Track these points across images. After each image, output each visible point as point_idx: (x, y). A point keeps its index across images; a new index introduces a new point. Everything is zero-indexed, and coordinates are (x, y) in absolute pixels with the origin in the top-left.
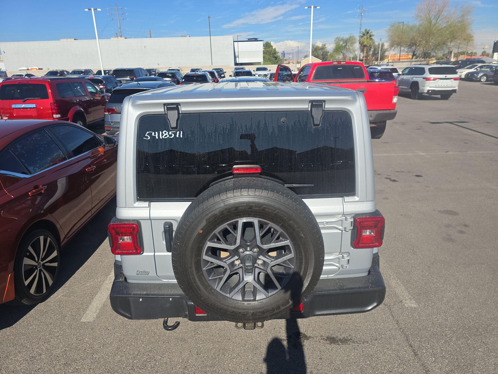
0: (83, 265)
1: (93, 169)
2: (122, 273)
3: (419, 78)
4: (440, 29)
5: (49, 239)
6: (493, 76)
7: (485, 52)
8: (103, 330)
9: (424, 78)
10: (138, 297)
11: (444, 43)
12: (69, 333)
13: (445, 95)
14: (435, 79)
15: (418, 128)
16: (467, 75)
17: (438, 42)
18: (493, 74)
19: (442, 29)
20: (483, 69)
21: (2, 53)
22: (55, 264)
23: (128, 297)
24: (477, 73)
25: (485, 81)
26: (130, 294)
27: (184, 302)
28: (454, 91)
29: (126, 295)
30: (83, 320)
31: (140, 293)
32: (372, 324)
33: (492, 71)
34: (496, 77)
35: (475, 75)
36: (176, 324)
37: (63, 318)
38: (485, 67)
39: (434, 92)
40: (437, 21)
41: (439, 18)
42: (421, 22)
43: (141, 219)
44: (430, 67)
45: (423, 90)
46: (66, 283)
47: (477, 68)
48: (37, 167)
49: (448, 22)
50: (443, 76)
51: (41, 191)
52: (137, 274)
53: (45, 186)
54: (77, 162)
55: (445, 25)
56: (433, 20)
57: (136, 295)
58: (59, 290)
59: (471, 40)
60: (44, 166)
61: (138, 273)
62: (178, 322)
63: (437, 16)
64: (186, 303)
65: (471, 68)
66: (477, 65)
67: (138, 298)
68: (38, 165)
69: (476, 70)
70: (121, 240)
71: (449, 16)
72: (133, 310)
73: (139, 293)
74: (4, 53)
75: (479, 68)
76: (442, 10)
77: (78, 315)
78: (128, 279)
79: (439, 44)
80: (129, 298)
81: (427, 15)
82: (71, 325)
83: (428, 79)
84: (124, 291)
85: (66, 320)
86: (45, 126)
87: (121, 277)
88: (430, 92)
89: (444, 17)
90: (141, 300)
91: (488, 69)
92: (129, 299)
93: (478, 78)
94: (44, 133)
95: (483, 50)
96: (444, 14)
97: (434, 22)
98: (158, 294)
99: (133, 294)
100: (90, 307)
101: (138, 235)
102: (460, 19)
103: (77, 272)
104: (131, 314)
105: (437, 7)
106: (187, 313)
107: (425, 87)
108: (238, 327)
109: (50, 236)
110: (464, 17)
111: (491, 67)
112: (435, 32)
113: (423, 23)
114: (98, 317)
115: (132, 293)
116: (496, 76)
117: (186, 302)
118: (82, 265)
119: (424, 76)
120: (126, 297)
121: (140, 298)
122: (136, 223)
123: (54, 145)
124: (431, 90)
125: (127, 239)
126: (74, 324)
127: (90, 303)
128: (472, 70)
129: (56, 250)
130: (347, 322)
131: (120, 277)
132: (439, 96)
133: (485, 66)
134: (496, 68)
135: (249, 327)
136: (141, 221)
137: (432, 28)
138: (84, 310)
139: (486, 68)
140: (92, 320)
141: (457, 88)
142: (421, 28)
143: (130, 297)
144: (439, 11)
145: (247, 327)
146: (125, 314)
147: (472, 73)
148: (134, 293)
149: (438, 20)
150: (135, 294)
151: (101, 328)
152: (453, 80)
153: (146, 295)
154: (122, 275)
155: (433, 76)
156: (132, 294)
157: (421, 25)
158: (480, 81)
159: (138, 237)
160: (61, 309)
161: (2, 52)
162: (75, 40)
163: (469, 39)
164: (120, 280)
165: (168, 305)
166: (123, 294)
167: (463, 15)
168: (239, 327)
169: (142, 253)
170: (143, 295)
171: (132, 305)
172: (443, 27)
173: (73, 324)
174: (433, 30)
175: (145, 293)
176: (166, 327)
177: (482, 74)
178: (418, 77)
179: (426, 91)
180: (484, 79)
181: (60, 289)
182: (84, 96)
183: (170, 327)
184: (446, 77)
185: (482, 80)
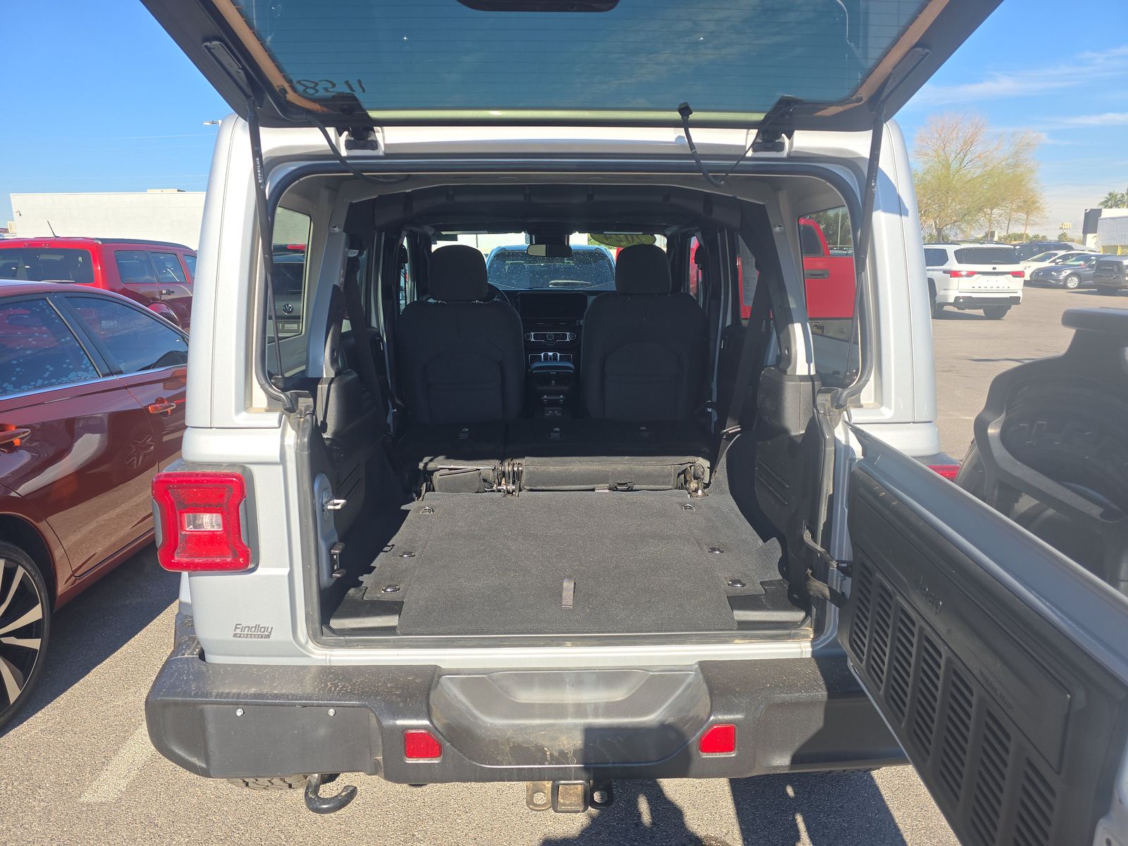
0: (116, 653)
1: (169, 410)
2: (194, 639)
3: (935, 272)
4: (970, 181)
5: (20, 572)
6: (1095, 276)
7: (1065, 236)
8: (139, 825)
9: (945, 272)
10: (231, 703)
11: (980, 209)
12: (39, 835)
13: (995, 309)
14: (971, 274)
15: (946, 370)
16: (1036, 273)
17: (966, 207)
18: (1092, 272)
19: (973, 179)
20: (1069, 262)
21: (16, 216)
22: (35, 644)
23: (202, 703)
24: (1058, 270)
25: (1077, 288)
26: (206, 695)
27: (373, 721)
28: (1015, 300)
29: (196, 695)
30: (87, 797)
31: (239, 691)
32: (914, 814)
33: (1091, 266)
34: (1100, 276)
35: (1053, 273)
36: (343, 794)
37: (30, 792)
38: (1074, 258)
39: (971, 302)
40: (960, 165)
41: (967, 157)
42: (927, 166)
43: (255, 460)
44: (957, 247)
45: (945, 297)
46: (58, 699)
47: (1055, 260)
48: (10, 382)
49: (985, 165)
50: (988, 268)
51: (11, 440)
52: (235, 635)
53: (27, 430)
54: (126, 387)
55: (979, 172)
56: (954, 162)
57: (225, 698)
58: (36, 715)
59: (1035, 209)
60: (32, 383)
61: (238, 631)
62: (351, 789)
63: (962, 153)
64: (379, 722)
65: (1042, 260)
66: (1056, 254)
67: (231, 706)
68: (14, 379)
69: (1053, 264)
70: (191, 527)
71: (987, 153)
72: (213, 745)
73: (234, 691)
74: (20, 215)
75: (1061, 260)
76: (970, 140)
77: (75, 783)
78: (209, 654)
79: (968, 212)
80: (205, 706)
81: (941, 152)
82: (50, 811)
83: (955, 274)
84: (191, 685)
85: (38, 797)
86: (50, 293)
87: (188, 647)
88: (961, 300)
89: (977, 155)
90: (239, 713)
91: (1082, 263)
92: (202, 710)
93: (1060, 281)
94: (45, 307)
95: (1061, 232)
96: (977, 149)
97: (955, 165)
98: (293, 695)
99: (221, 695)
100: (115, 760)
101: (241, 507)
102: (1010, 160)
103: (95, 670)
104: (207, 759)
105: (961, 135)
106: (380, 758)
107: (950, 291)
108: (536, 805)
109: (24, 563)
110: (1018, 156)
111: (1086, 258)
112: (958, 186)
113: (932, 166)
114: (132, 789)
115: (214, 692)
116: (1100, 274)
117: (377, 718)
118: (113, 653)
119: (945, 267)
120: (195, 704)
121: (237, 705)
122: (238, 471)
123: (68, 338)
124: (963, 298)
125: (210, 522)
126: (60, 808)
127: (115, 752)
128: (1046, 264)
129: (39, 606)
130: (841, 807)
131: (186, 649)
132: (981, 312)
133: (1072, 255)
134: (1097, 260)
135: (570, 805)
136: (254, 468)
137: (952, 177)
138: (95, 772)
139: (1076, 260)
140: (112, 796)
141: (1020, 294)
142: (929, 178)
143: (207, 703)
144: (965, 143)
145: (564, 804)
146: (190, 759)
147: (1047, 271)
148: (221, 691)
149: (965, 162)
150: (222, 693)
151: (135, 820)
152: (1010, 276)
153: (255, 696)
154: (193, 643)
155: (965, 268)
156: (214, 694)
157: (928, 172)
158: (1065, 287)
159: (242, 514)
160: (31, 765)
161: (14, 214)
162: (178, 191)
163: (1029, 206)
164: (186, 656)
165: (322, 732)
166: (185, 694)
167: (1017, 153)
168: (539, 805)
169: (253, 570)
170: (246, 696)
171: (211, 728)
172: (975, 176)
173: (56, 808)
174: (955, 182)
175: (253, 690)
176: (314, 803)
177: (1069, 272)
178: (933, 270)
179: (952, 300)
180: (1073, 282)
181: (39, 714)
182: (177, 283)
183: (325, 801)
184: (994, 268)
185: (1070, 285)
